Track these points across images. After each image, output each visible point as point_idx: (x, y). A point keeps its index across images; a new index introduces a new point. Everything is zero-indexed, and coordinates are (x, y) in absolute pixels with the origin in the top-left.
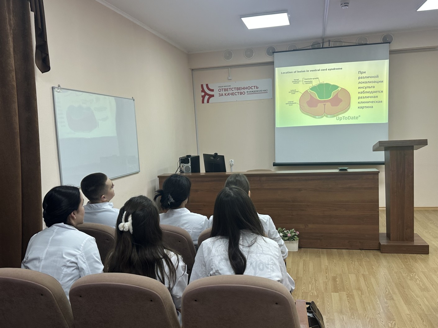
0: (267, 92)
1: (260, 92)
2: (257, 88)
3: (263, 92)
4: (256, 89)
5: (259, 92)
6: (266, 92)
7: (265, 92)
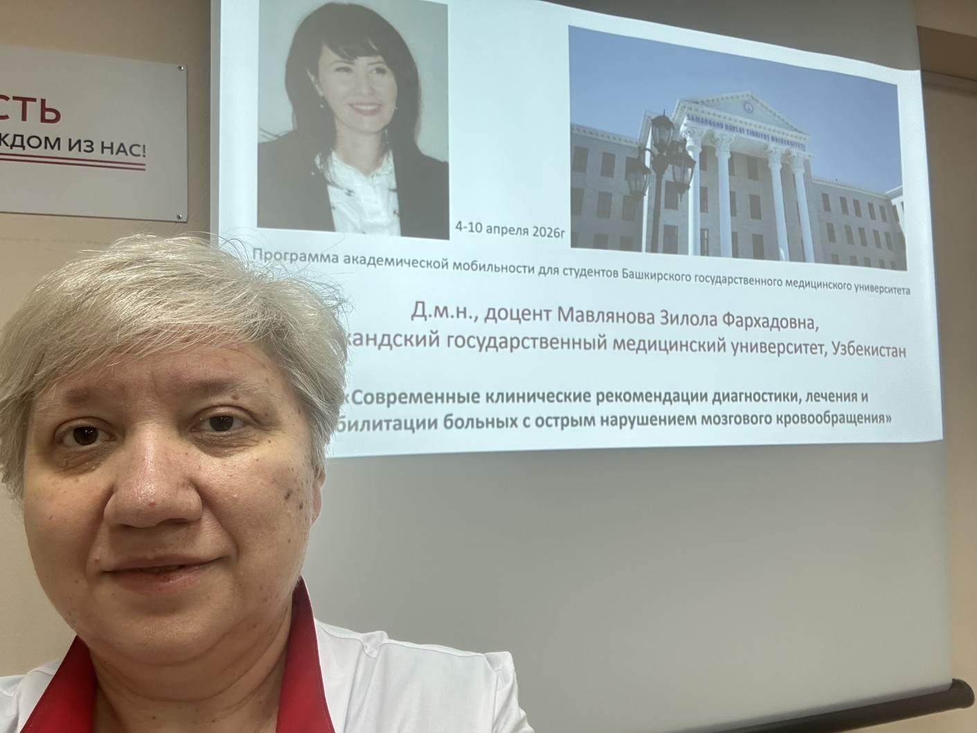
0: (140, 167)
1: (75, 153)
2: (49, 114)
3: (107, 155)
4: (33, 127)
5: (64, 152)
6: (130, 159)
7: (121, 157)
